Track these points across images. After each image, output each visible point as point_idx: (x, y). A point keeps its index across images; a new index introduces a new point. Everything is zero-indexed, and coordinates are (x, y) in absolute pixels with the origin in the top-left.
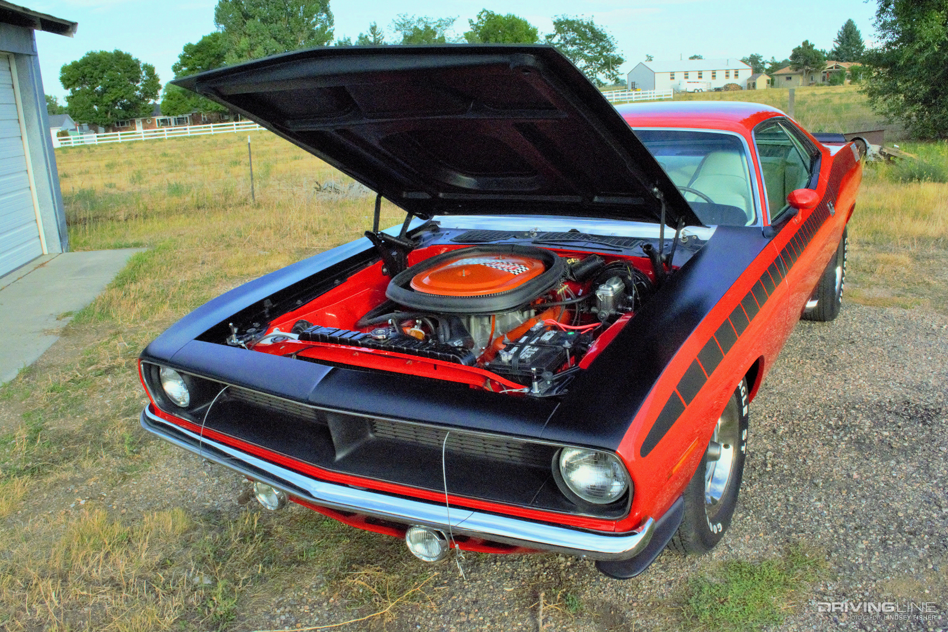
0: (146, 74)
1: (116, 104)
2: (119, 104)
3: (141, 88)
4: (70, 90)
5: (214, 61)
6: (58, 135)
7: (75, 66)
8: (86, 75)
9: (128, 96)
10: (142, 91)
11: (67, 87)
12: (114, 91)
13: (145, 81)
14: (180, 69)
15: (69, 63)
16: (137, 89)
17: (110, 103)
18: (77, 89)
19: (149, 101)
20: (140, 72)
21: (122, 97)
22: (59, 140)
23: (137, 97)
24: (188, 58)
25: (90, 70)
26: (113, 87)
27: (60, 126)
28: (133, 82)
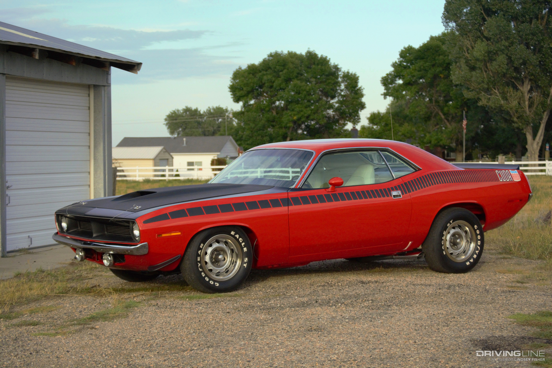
0: (346, 87)
1: (299, 126)
2: (303, 126)
3: (337, 105)
4: (241, 103)
5: (441, 72)
6: (213, 163)
7: (252, 70)
8: (264, 84)
9: (316, 116)
10: (336, 110)
11: (237, 100)
12: (297, 108)
13: (343, 96)
14: (393, 82)
15: (244, 67)
16: (331, 107)
17: (291, 125)
18: (252, 102)
19: (345, 125)
20: (337, 84)
21: (308, 117)
22: (214, 170)
23: (329, 118)
24: (405, 67)
25: (269, 77)
26: (297, 102)
27: (219, 151)
28: (327, 97)
